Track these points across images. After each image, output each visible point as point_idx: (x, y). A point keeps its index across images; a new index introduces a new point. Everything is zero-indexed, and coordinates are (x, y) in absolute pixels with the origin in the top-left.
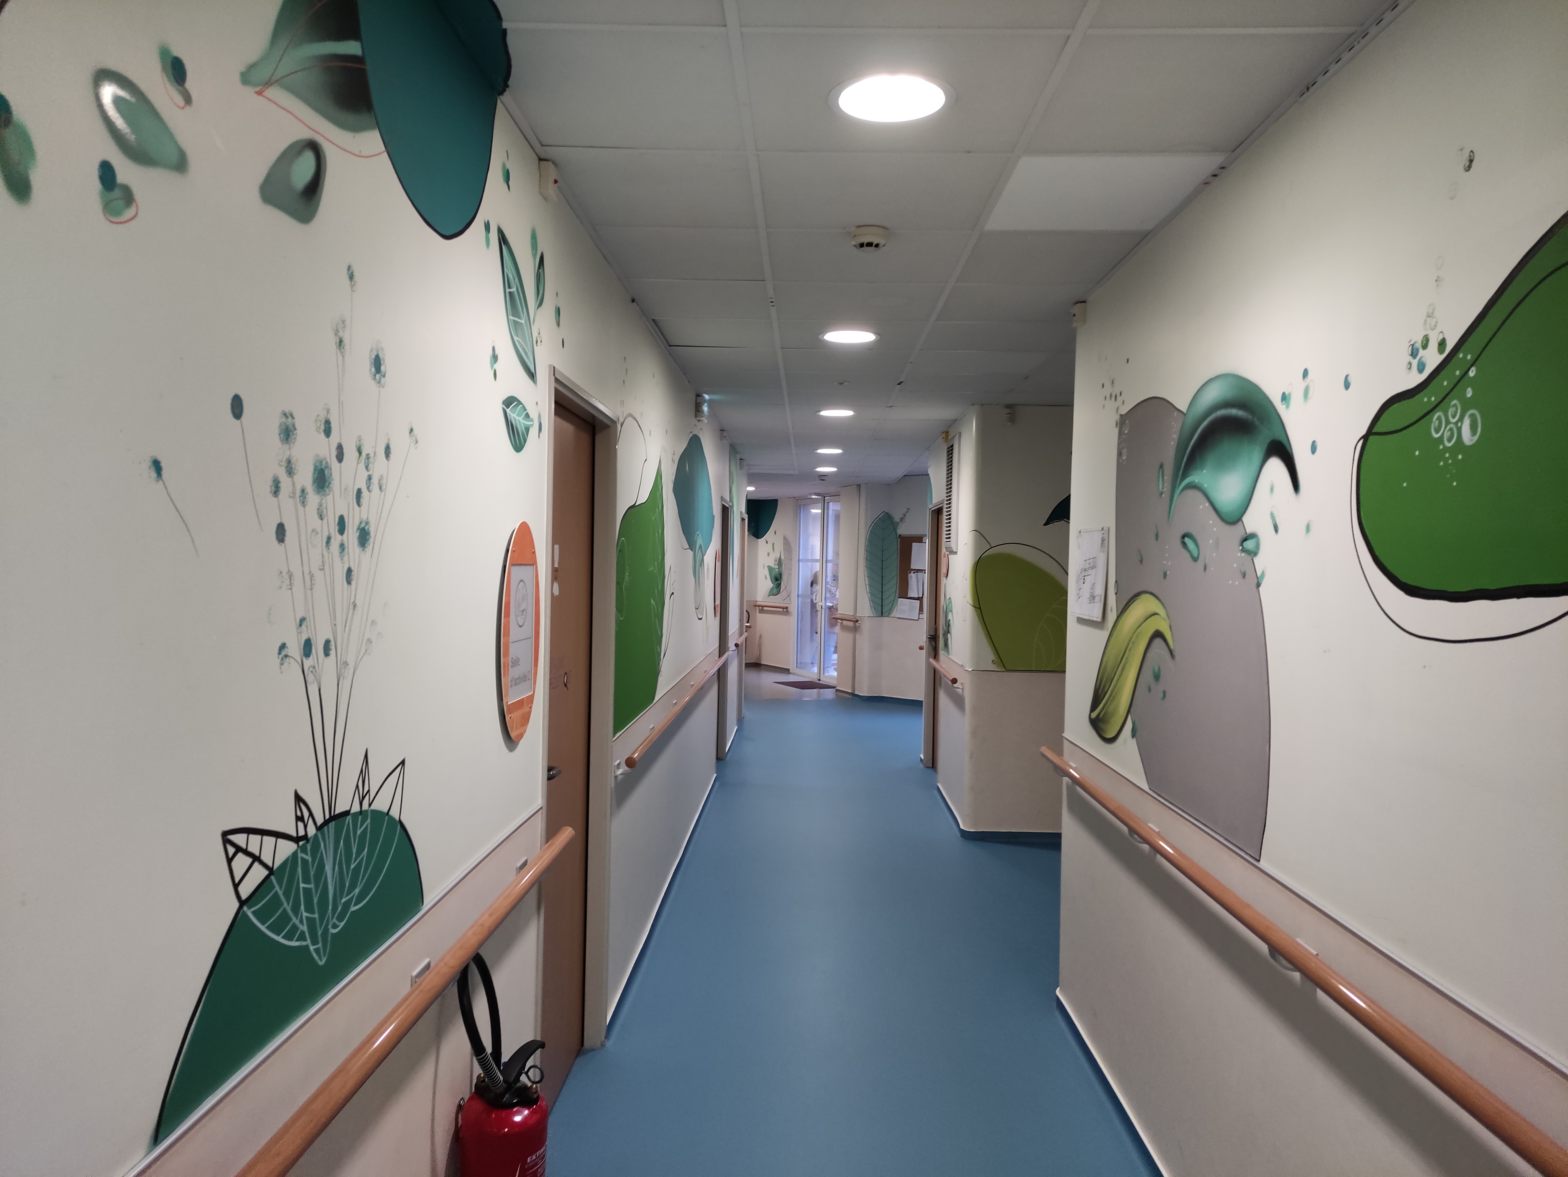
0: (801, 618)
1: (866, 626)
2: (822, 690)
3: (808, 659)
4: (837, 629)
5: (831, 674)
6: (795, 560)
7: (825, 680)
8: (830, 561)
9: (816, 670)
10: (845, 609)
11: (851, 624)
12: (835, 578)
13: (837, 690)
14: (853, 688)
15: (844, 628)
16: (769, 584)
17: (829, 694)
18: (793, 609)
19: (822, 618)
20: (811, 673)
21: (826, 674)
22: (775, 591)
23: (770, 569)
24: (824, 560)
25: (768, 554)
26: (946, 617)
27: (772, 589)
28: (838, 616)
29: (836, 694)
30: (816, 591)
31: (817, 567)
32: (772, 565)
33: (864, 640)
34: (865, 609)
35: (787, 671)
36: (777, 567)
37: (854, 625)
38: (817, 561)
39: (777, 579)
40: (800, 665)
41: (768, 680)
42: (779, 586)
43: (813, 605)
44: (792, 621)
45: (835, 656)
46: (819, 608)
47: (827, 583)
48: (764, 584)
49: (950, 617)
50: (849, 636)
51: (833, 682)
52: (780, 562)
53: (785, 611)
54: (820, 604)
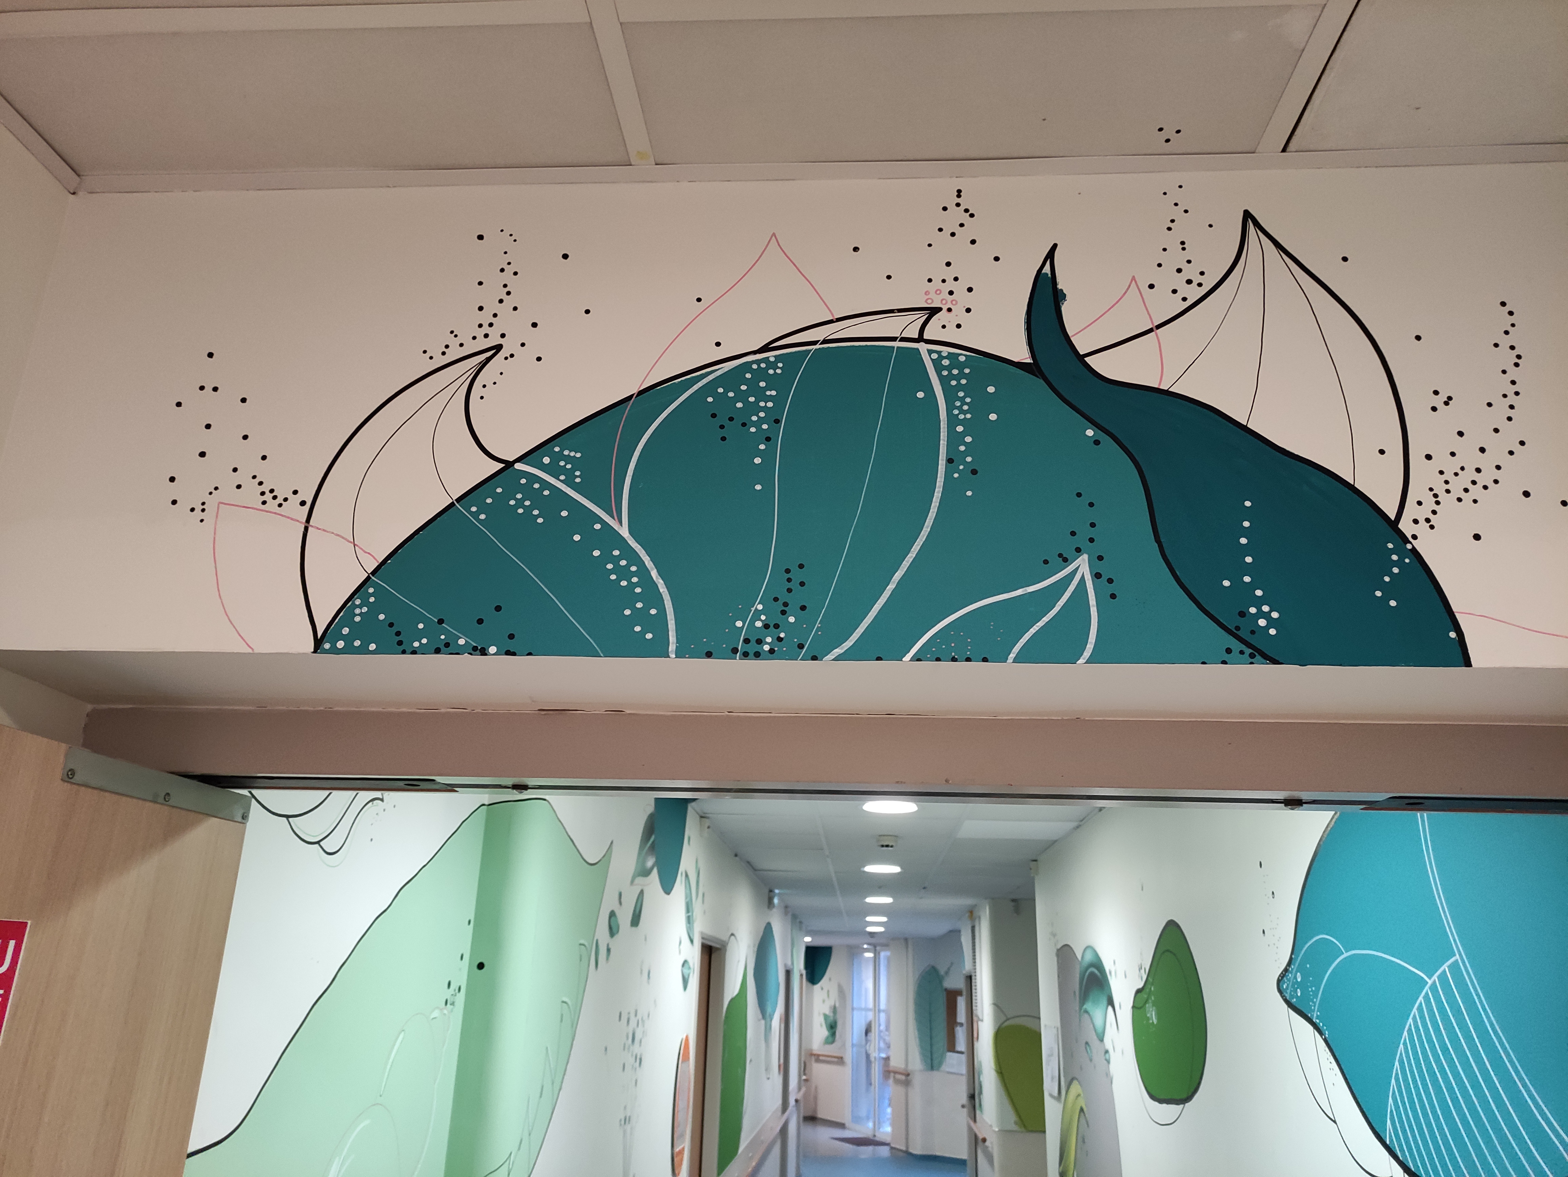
0: (855, 1070)
1: (918, 1079)
2: (876, 1147)
3: (863, 1113)
4: (891, 1081)
5: (886, 1130)
6: (849, 1008)
7: (880, 1137)
8: (884, 1011)
9: (871, 1125)
10: (897, 1062)
11: (903, 1077)
12: (888, 1028)
13: (892, 1148)
14: (907, 1147)
15: (897, 1082)
16: (824, 1032)
17: (884, 1151)
18: (848, 1059)
19: (877, 1070)
20: (866, 1129)
21: (881, 1130)
22: (831, 1039)
23: (826, 1016)
24: (877, 1009)
25: (824, 1001)
26: (979, 1078)
27: (827, 1038)
28: (891, 1069)
29: (891, 1153)
30: (870, 1041)
31: (870, 1016)
32: (827, 1013)
33: (916, 1093)
34: (916, 1063)
35: (842, 1126)
36: (831, 1015)
37: (905, 1079)
38: (870, 1010)
39: (832, 1027)
40: (856, 1119)
41: (823, 1136)
42: (833, 1034)
43: (868, 1056)
44: (847, 1072)
45: (889, 1110)
46: (872, 1059)
47: (880, 1031)
48: (820, 1032)
49: (981, 1079)
50: (901, 1090)
51: (888, 1139)
52: (834, 1010)
53: (840, 1061)
54: (874, 1055)
